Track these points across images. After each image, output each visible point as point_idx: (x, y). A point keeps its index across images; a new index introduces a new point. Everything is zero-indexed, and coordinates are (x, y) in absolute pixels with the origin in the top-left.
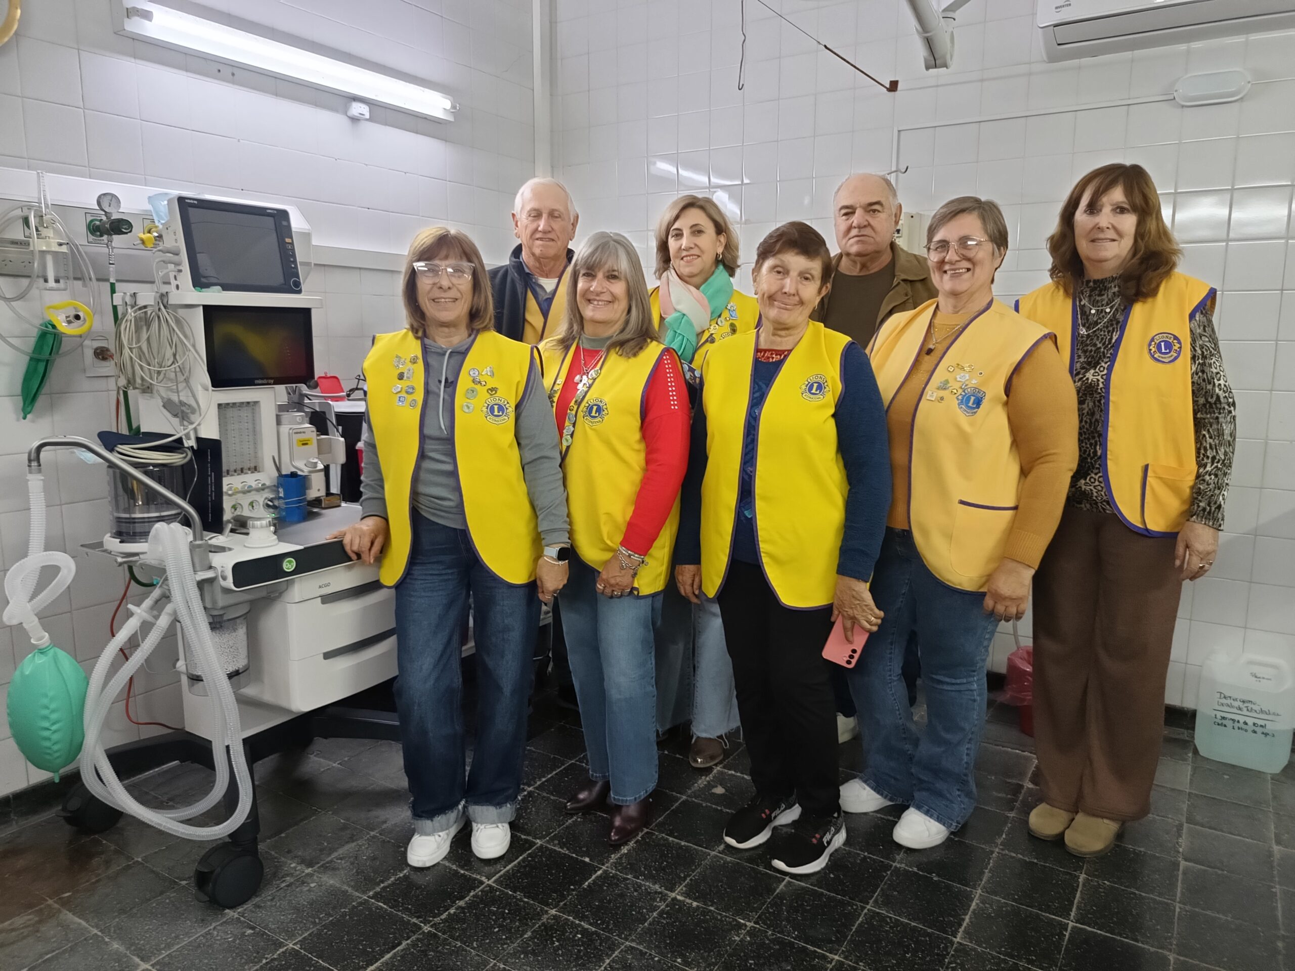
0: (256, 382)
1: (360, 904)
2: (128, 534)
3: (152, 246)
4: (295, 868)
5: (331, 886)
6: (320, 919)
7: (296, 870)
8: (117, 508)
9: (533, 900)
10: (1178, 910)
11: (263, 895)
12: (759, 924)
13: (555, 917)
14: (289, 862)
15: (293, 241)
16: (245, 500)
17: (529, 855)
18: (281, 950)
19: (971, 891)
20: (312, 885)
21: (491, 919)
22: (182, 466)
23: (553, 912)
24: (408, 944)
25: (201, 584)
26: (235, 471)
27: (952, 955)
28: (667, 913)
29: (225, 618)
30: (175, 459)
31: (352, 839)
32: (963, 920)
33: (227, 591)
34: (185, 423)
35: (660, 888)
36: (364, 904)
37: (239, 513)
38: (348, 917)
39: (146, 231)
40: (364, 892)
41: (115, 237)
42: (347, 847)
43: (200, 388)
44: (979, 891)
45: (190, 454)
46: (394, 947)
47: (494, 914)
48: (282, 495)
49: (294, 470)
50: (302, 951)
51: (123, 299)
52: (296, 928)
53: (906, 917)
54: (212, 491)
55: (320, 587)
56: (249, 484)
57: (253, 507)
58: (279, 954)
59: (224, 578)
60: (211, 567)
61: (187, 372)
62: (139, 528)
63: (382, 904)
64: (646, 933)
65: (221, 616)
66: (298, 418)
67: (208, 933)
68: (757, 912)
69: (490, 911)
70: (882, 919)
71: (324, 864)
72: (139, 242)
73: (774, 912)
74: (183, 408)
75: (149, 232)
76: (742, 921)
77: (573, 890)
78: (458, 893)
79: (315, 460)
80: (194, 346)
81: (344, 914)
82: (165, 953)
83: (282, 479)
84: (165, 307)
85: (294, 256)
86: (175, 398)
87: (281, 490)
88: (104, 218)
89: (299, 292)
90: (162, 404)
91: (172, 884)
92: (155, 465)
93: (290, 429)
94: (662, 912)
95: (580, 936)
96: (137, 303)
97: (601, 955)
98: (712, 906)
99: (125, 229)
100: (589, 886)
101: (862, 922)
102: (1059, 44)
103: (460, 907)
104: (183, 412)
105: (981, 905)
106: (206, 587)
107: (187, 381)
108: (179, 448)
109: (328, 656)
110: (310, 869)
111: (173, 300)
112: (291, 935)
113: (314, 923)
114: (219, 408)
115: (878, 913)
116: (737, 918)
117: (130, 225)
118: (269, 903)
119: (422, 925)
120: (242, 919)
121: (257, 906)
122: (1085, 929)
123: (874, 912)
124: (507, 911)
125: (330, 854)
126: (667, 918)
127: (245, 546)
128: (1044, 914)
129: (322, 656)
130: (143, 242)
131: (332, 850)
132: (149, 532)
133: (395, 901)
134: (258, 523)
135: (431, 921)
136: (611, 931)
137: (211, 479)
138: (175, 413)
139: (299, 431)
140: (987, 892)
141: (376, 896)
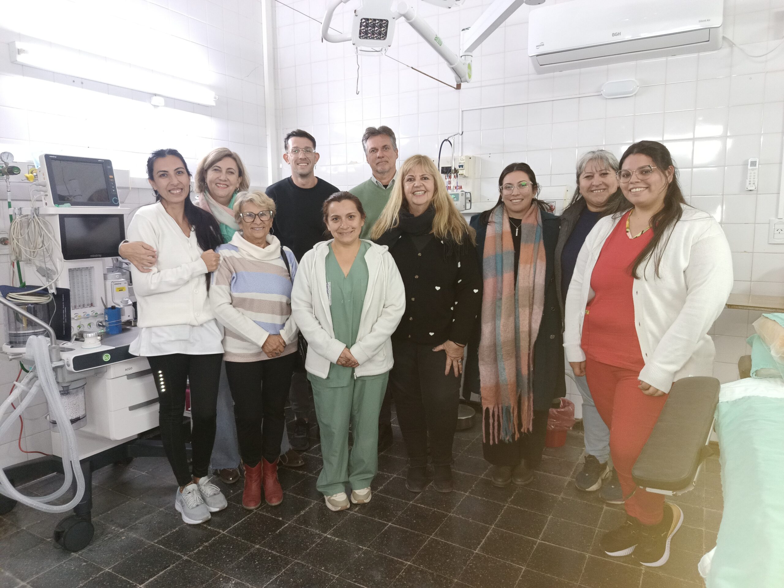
0: (91, 256)
1: (149, 547)
2: (16, 343)
3: (33, 180)
4: (114, 529)
5: (134, 538)
6: (125, 556)
7: (114, 531)
8: (10, 329)
9: (247, 541)
10: (597, 532)
11: (94, 544)
12: (370, 548)
13: (258, 549)
14: (111, 526)
15: (114, 177)
16: (85, 323)
17: (248, 518)
18: (101, 573)
19: (489, 527)
20: (123, 538)
21: (222, 551)
22: (48, 304)
23: (258, 546)
24: (173, 566)
25: (55, 369)
26: (80, 306)
27: (472, 560)
28: (321, 544)
29: (70, 388)
30: (43, 300)
31: (149, 513)
32: (482, 541)
33: (71, 372)
34: (50, 280)
35: (319, 532)
36: (151, 546)
37: (82, 330)
38: (141, 554)
39: (30, 172)
40: (152, 541)
41: (11, 176)
42: (145, 517)
43: (58, 260)
44: (493, 526)
45: (52, 297)
46: (165, 568)
47: (224, 549)
48: (107, 319)
49: (114, 305)
50: (113, 573)
51: (14, 211)
52: (111, 561)
53: (451, 541)
54: (65, 318)
55: (126, 370)
56: (88, 313)
57: (90, 326)
58: (100, 575)
59: (69, 366)
60: (61, 360)
61: (51, 250)
62: (21, 339)
63: (161, 546)
64: (307, 555)
65: (68, 386)
66: (117, 276)
67: (61, 565)
68: (370, 542)
69: (222, 548)
70: (438, 542)
71: (131, 527)
72: (25, 178)
73: (379, 542)
74: (49, 272)
75: (32, 173)
76: (361, 547)
77: (270, 535)
78: (205, 539)
79: (127, 299)
80: (54, 237)
81: (140, 552)
82: (35, 577)
83: (107, 310)
84: (37, 216)
85: (114, 185)
86: (43, 265)
87: (106, 316)
88: (4, 166)
89: (118, 205)
90: (36, 269)
91: (42, 541)
92: (32, 304)
93: (112, 282)
94: (318, 544)
95: (270, 558)
96: (22, 213)
97: (280, 568)
98: (346, 540)
99: (16, 172)
100: (279, 532)
101: (426, 545)
102: (541, 65)
103: (206, 546)
104: (48, 274)
105: (493, 534)
106: (59, 370)
107: (50, 256)
108: (46, 294)
109: (132, 408)
110: (123, 529)
111: (41, 212)
112: (108, 564)
113: (122, 558)
114: (69, 271)
115: (436, 540)
116: (358, 545)
117: (19, 170)
118: (97, 548)
119: (183, 556)
120: (81, 557)
121: (90, 550)
122: (545, 543)
123: (434, 539)
124: (231, 547)
125: (135, 521)
126: (320, 547)
127: (82, 348)
128: (525, 537)
129: (128, 408)
130: (27, 178)
131: (137, 519)
132: (26, 342)
133: (169, 544)
134: (90, 335)
135: (188, 554)
136: (287, 555)
137: (64, 311)
138: (43, 275)
139: (117, 283)
140: (498, 527)
141: (159, 542)
